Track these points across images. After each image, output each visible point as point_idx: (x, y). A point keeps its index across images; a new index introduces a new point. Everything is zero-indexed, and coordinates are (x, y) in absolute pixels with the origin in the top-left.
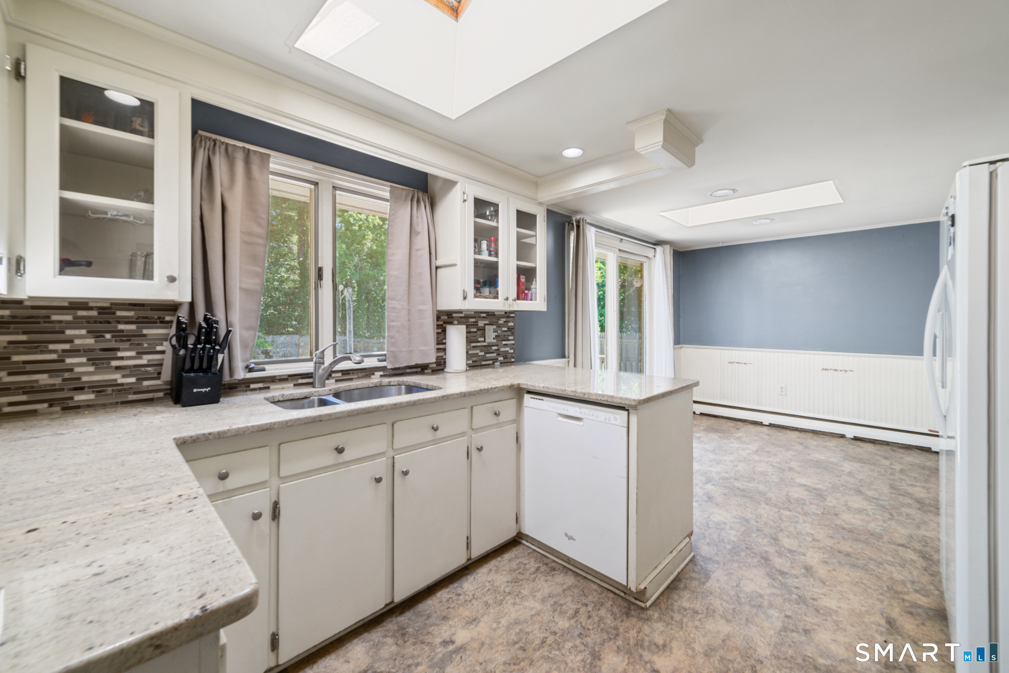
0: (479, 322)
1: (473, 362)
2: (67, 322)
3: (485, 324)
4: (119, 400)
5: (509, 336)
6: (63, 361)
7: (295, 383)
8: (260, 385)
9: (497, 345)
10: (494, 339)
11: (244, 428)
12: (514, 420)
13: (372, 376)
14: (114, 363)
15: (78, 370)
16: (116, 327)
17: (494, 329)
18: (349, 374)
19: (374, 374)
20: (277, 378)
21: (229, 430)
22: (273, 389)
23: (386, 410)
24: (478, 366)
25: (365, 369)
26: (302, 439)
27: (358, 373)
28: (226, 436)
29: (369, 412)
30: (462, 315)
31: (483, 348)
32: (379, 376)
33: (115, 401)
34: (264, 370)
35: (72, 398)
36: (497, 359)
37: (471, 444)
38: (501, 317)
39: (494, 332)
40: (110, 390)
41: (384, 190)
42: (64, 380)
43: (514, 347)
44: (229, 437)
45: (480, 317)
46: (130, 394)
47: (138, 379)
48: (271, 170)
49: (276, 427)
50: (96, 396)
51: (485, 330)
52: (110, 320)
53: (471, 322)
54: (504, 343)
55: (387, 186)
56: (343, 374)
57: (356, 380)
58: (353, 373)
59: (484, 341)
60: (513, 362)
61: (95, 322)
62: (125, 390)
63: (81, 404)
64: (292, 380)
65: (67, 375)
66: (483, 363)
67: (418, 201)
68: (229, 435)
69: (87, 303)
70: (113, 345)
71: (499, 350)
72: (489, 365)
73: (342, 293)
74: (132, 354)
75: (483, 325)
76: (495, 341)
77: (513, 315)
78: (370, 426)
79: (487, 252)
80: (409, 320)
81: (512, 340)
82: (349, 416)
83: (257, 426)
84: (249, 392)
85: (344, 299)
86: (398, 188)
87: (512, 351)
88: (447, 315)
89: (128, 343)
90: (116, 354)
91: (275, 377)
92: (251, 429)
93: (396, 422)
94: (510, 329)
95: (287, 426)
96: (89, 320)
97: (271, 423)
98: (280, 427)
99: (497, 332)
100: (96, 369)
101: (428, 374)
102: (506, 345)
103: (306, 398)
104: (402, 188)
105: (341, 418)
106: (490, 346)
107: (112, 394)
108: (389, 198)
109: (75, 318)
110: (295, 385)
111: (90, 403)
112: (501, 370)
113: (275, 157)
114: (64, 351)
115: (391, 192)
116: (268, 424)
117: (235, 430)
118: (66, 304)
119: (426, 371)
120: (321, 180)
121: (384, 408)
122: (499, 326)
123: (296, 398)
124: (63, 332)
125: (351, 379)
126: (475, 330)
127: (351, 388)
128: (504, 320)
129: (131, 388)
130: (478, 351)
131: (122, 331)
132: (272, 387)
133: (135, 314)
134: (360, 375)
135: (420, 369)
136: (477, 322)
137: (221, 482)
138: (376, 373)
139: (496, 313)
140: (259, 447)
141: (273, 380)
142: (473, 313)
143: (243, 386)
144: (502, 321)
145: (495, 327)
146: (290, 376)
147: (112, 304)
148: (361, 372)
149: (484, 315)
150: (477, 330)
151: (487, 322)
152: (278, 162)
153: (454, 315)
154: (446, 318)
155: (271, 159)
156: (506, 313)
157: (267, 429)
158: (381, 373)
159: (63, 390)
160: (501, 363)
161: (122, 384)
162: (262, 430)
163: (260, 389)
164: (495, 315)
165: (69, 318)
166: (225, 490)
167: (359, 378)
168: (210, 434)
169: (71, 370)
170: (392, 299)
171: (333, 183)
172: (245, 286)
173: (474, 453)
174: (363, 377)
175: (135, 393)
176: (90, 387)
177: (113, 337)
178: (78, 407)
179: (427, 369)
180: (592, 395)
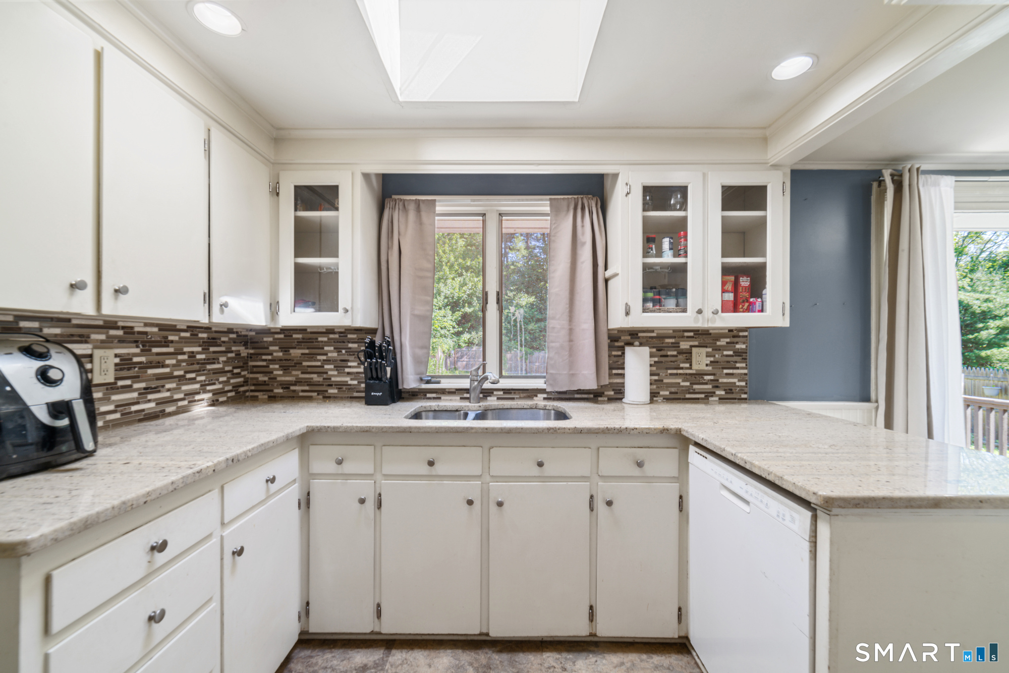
0: (681, 343)
1: (671, 393)
2: (325, 342)
3: (692, 346)
4: (349, 396)
5: (736, 362)
6: (323, 367)
7: (462, 396)
8: (434, 395)
9: (714, 375)
10: (707, 365)
11: (351, 427)
12: (677, 478)
13: (535, 398)
14: (347, 370)
15: (330, 373)
16: (348, 345)
17: (707, 353)
18: (511, 393)
19: (537, 396)
20: (447, 390)
21: (340, 427)
22: (443, 400)
23: (476, 432)
24: (679, 399)
25: (527, 390)
26: (401, 446)
27: (519, 393)
28: (338, 430)
29: (457, 432)
30: (654, 335)
31: (688, 377)
32: (542, 399)
33: (347, 396)
34: (439, 383)
35: (327, 391)
36: (714, 393)
37: (597, 493)
38: (719, 337)
39: (707, 356)
40: (344, 387)
41: (543, 204)
42: (324, 379)
43: (747, 378)
44: (340, 432)
45: (683, 337)
46: (354, 392)
47: (358, 382)
48: (437, 212)
49: (374, 430)
50: (338, 391)
51: (691, 353)
52: (345, 341)
53: (668, 343)
54: (725, 371)
55: (546, 200)
56: (504, 393)
57: (517, 400)
58: (515, 393)
59: (690, 368)
60: (745, 399)
61: (338, 342)
62: (352, 389)
63: (331, 395)
64: (459, 394)
65: (325, 376)
66: (688, 396)
67: (583, 209)
68: (341, 430)
69: (333, 330)
70: (346, 357)
71: (718, 380)
72: (698, 399)
73: (514, 315)
74: (355, 364)
75: (688, 347)
76: (710, 368)
77: (746, 334)
78: (464, 446)
79: (670, 253)
80: (571, 341)
81: (742, 368)
82: (437, 432)
83: (360, 427)
84: (425, 400)
85: (515, 320)
86: (561, 198)
87: (743, 384)
88: (630, 335)
89: (354, 357)
90: (347, 364)
91: (445, 389)
92: (355, 428)
93: (493, 447)
94: (738, 353)
95: (383, 432)
96: (335, 341)
97: (370, 427)
98: (377, 431)
99: (714, 356)
100: (338, 373)
101: (603, 402)
102: (732, 374)
103: (457, 411)
104: (563, 199)
105: (429, 432)
106: (700, 374)
107: (345, 391)
108: (549, 212)
109: (328, 339)
110: (461, 398)
111: (336, 396)
112: (722, 408)
113: (440, 201)
114: (324, 360)
115: (551, 206)
116: (368, 427)
117: (344, 427)
118: (324, 330)
119: (600, 399)
120: (487, 211)
121: (473, 431)
122: (718, 349)
123: (449, 409)
124: (323, 348)
125: (513, 399)
126: (675, 353)
127: (504, 407)
128: (728, 340)
129: (355, 388)
130: (679, 381)
131: (350, 348)
132: (443, 398)
133: (357, 336)
134: (522, 395)
135: (592, 396)
136: (679, 343)
137: (340, 466)
138: (539, 395)
139: (711, 331)
140: (367, 445)
141: (443, 392)
142: (671, 332)
143: (422, 394)
144: (723, 342)
145: (710, 350)
146: (457, 390)
147: (346, 330)
148: (522, 393)
149: (691, 334)
150: (678, 353)
151: (696, 343)
152: (444, 204)
153: (640, 335)
154: (628, 338)
155: (437, 203)
156: (731, 331)
157: (367, 431)
158: (545, 396)
159: (323, 385)
160: (720, 399)
161: (350, 385)
162: (364, 431)
163: (434, 398)
164: (710, 334)
165: (325, 339)
166: (343, 473)
167: (520, 398)
168: (328, 427)
169: (327, 373)
170: (553, 318)
171: (497, 210)
172: (417, 312)
173: (601, 506)
174: (525, 398)
175: (357, 392)
176: (336, 385)
177: (346, 352)
178: (329, 397)
179: (601, 396)
180: (755, 466)
